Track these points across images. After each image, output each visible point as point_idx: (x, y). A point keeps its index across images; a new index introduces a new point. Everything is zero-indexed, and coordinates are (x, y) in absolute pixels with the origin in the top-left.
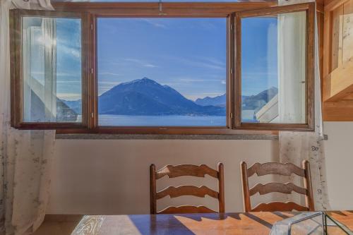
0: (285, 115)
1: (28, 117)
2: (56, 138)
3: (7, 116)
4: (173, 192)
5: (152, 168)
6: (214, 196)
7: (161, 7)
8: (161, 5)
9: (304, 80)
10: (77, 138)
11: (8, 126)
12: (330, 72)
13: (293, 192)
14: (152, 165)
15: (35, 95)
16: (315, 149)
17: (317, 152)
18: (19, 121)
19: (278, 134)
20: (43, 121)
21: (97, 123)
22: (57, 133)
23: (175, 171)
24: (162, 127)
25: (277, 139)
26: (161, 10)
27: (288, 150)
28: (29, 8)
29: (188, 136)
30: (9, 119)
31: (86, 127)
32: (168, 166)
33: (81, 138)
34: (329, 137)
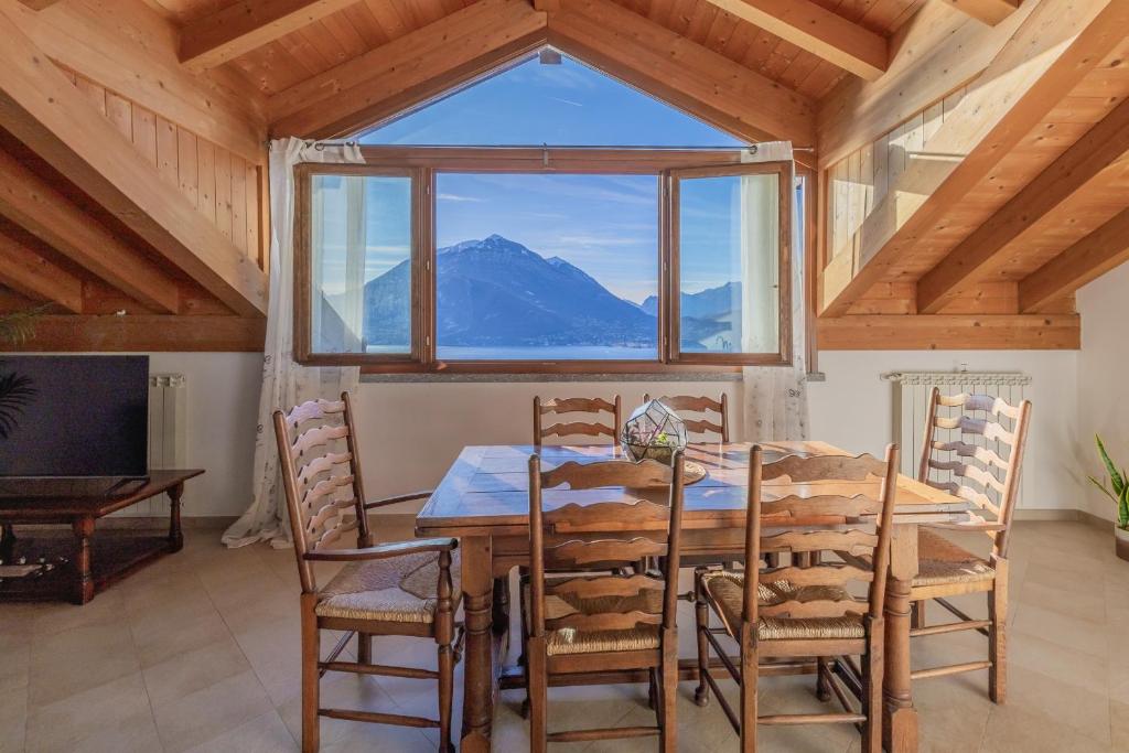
0: (751, 339)
1: (318, 346)
2: (362, 381)
3: (288, 343)
4: (561, 430)
5: (536, 400)
6: (608, 434)
7: (546, 157)
8: (546, 153)
9: (777, 283)
10: (401, 381)
11: (290, 360)
12: (824, 268)
13: (706, 431)
14: (537, 397)
15: (329, 306)
16: (793, 393)
17: (795, 399)
18: (306, 351)
19: (741, 371)
20: (340, 351)
21: (434, 356)
22: (361, 372)
23: (564, 406)
24: (546, 361)
25: (740, 380)
26: (546, 162)
27: (754, 397)
28: (322, 161)
29: (592, 376)
30: (290, 348)
31: (417, 361)
32: (556, 400)
33: (408, 380)
34: (827, 376)
